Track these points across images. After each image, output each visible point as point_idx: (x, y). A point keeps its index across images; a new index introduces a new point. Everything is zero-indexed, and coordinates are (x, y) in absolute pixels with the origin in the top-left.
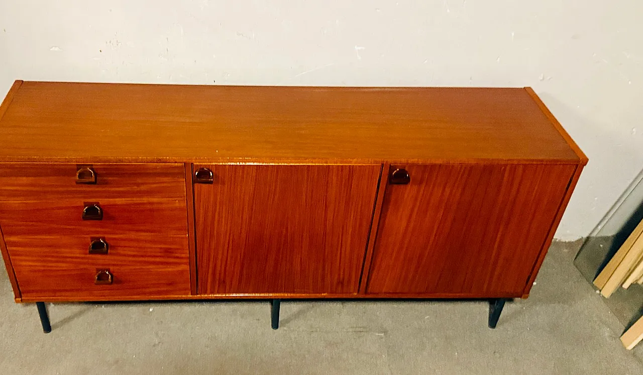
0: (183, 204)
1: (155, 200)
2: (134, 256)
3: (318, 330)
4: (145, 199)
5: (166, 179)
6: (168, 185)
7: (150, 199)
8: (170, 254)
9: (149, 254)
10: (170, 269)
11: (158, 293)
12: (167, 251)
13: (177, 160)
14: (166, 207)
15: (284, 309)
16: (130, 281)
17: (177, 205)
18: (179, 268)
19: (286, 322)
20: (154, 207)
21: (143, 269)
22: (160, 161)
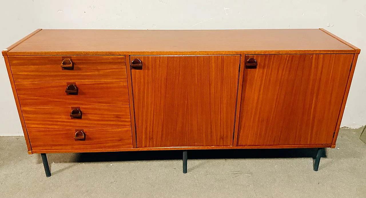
0: (125, 84)
3: (211, 173)
4: (103, 80)
5: (114, 66)
6: (116, 70)
7: (106, 80)
8: (119, 119)
9: (107, 119)
10: (120, 130)
11: (113, 147)
12: (117, 117)
13: (120, 54)
14: (115, 86)
15: (191, 163)
16: (96, 138)
17: (122, 84)
18: (125, 129)
19: (192, 169)
20: (108, 86)
21: (103, 130)
22: (111, 54)
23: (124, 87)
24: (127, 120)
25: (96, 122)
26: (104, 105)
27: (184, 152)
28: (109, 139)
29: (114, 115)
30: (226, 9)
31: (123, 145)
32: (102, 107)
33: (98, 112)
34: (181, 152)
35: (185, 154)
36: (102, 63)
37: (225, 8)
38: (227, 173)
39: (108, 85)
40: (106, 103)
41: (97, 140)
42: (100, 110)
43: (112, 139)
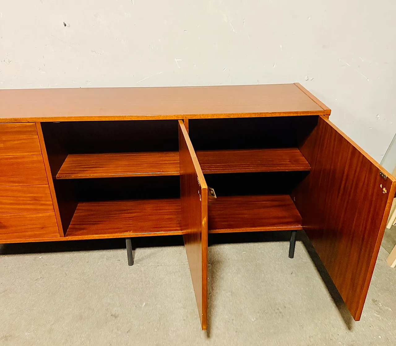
0: (40, 158)
1: (18, 154)
2: (11, 204)
3: (163, 264)
4: (11, 154)
5: (24, 136)
6: (26, 141)
7: (14, 154)
8: (37, 202)
9: (22, 202)
10: (40, 215)
11: (35, 236)
12: (35, 199)
13: (29, 120)
14: (27, 161)
15: (139, 253)
16: (12, 226)
17: (35, 158)
18: (48, 214)
19: (140, 260)
20: (18, 162)
21: (20, 215)
22: (16, 121)
23: (39, 162)
24: (48, 203)
25: (9, 206)
26: (17, 185)
27: (126, 240)
28: (29, 227)
29: (29, 197)
30: (177, 61)
31: (46, 234)
32: (14, 188)
33: (10, 194)
34: (124, 239)
35: (128, 242)
36: (7, 133)
37: (177, 59)
38: (183, 264)
39: (19, 160)
40: (19, 182)
41: (13, 229)
42: (12, 191)
43: (32, 227)
